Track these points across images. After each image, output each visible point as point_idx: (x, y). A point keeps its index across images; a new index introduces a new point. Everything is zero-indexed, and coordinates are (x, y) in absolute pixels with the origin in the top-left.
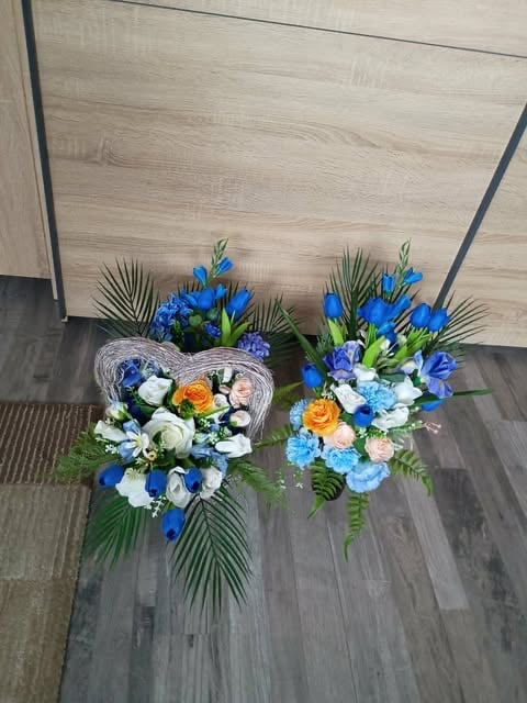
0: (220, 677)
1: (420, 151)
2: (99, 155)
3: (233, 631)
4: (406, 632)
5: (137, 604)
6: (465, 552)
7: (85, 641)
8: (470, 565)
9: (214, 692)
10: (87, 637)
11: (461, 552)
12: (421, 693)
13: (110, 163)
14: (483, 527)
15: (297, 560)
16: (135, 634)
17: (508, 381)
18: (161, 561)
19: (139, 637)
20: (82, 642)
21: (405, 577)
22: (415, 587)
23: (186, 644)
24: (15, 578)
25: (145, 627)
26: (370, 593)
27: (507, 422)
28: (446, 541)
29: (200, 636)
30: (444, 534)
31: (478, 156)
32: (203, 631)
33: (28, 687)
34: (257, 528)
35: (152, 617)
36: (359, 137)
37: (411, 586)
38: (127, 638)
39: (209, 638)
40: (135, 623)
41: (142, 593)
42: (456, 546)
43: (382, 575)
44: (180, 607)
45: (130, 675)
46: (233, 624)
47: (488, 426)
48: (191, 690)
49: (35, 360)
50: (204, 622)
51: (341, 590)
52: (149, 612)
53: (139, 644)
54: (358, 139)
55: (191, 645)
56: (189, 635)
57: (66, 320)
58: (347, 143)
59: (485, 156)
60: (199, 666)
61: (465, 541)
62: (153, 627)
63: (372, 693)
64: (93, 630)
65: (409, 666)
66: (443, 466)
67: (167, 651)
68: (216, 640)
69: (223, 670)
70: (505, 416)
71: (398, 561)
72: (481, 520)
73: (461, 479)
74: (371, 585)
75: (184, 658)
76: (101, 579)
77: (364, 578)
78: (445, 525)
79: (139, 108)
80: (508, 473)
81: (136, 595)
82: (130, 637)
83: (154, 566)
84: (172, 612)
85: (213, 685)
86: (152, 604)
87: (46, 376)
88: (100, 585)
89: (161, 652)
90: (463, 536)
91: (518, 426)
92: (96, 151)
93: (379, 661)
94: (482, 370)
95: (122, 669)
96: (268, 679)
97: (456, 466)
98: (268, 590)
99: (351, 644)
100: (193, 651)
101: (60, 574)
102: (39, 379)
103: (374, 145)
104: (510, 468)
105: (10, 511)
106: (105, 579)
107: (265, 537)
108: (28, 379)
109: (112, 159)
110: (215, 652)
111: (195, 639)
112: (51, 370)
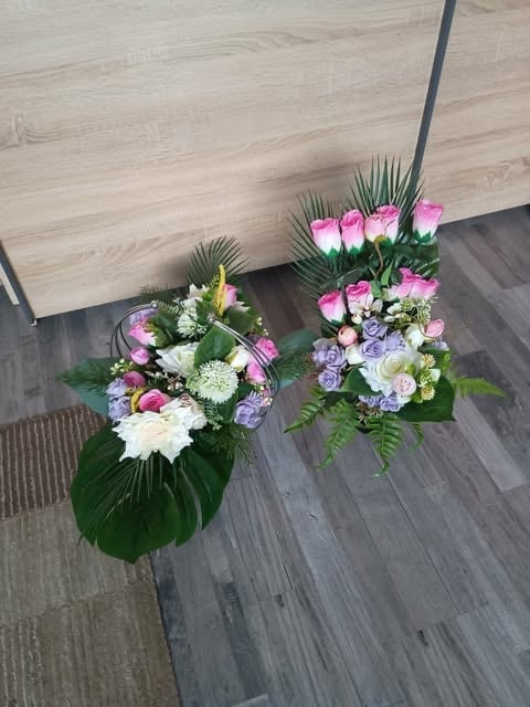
0: (319, 626)
1: (357, 33)
2: (15, 137)
3: (317, 578)
4: (478, 524)
5: (216, 585)
6: (507, 430)
7: (179, 636)
8: (516, 441)
9: (319, 642)
10: (179, 631)
11: (505, 432)
12: (508, 574)
13: (30, 142)
14: (516, 400)
15: (354, 490)
16: (224, 613)
17: (496, 250)
18: (224, 536)
19: (228, 614)
20: (176, 640)
21: (460, 473)
22: (472, 479)
23: (276, 606)
24: (90, 595)
25: (232, 603)
26: (433, 498)
27: (507, 291)
28: (487, 425)
29: (288, 594)
30: (483, 419)
31: (418, 22)
32: (288, 587)
33: (145, 694)
34: (305, 471)
35: (234, 591)
36: (291, 36)
37: (468, 479)
38: (217, 620)
39: (297, 593)
40: (220, 603)
41: (216, 573)
42: (497, 427)
43: (438, 478)
44: (258, 573)
45: (235, 654)
46: (314, 571)
47: (490, 300)
48: (296, 647)
49: (19, 375)
50: (286, 580)
51: (406, 506)
52: (230, 588)
53: (231, 620)
54: (290, 38)
55: (282, 605)
56: (276, 596)
57: (36, 323)
58: (279, 46)
59: (424, 21)
60: (296, 622)
61: (505, 421)
62: (238, 599)
63: (466, 591)
64: (182, 623)
65: (491, 555)
66: (460, 354)
67: (261, 620)
68: (304, 593)
69: (320, 617)
70: (503, 285)
71: (449, 460)
72: (512, 395)
73: (482, 360)
74: (431, 492)
75: (280, 620)
76: (171, 572)
77: (423, 486)
78: (480, 410)
79: (43, 71)
80: (523, 340)
81: (212, 577)
82: (221, 617)
83: (219, 543)
84: (252, 580)
85: (316, 635)
86: (231, 579)
87: (38, 388)
88: (173, 578)
89: (255, 622)
90: (501, 415)
91: (519, 292)
92: (10, 133)
93: (462, 560)
94: (468, 245)
95: (224, 650)
96: (365, 612)
97: (472, 350)
98: (336, 529)
99: (431, 552)
100: (285, 610)
101: (135, 576)
102: (31, 393)
103: (309, 41)
104: (524, 336)
105: (60, 532)
106: (175, 571)
107: (316, 479)
108: (20, 397)
109: (30, 138)
110: (306, 603)
111: (283, 598)
112: (40, 380)
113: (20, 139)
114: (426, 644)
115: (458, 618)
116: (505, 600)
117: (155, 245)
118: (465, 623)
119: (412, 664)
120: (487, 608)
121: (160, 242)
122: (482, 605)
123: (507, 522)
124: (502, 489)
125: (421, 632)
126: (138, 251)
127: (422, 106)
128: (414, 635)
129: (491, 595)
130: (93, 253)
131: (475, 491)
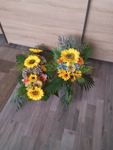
113: (4, 9)
114: (12, 123)
115: (20, 123)
116: (30, 126)
117: (27, 37)
118: (21, 124)
119: (7, 124)
120: (26, 125)
121: (28, 37)
122: (26, 124)
123: (45, 115)
124: (50, 109)
125: (13, 121)
126: (24, 37)
127: (83, 29)
128: (11, 120)
129: (29, 124)
130: (16, 34)
131: (45, 107)
